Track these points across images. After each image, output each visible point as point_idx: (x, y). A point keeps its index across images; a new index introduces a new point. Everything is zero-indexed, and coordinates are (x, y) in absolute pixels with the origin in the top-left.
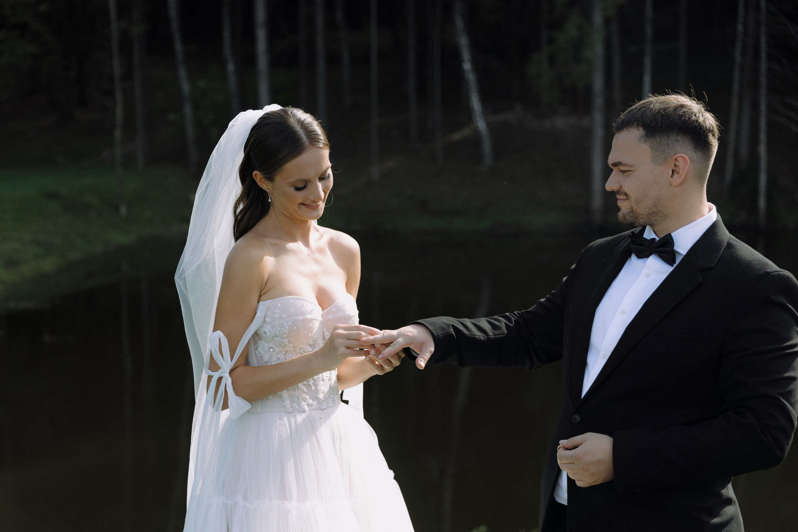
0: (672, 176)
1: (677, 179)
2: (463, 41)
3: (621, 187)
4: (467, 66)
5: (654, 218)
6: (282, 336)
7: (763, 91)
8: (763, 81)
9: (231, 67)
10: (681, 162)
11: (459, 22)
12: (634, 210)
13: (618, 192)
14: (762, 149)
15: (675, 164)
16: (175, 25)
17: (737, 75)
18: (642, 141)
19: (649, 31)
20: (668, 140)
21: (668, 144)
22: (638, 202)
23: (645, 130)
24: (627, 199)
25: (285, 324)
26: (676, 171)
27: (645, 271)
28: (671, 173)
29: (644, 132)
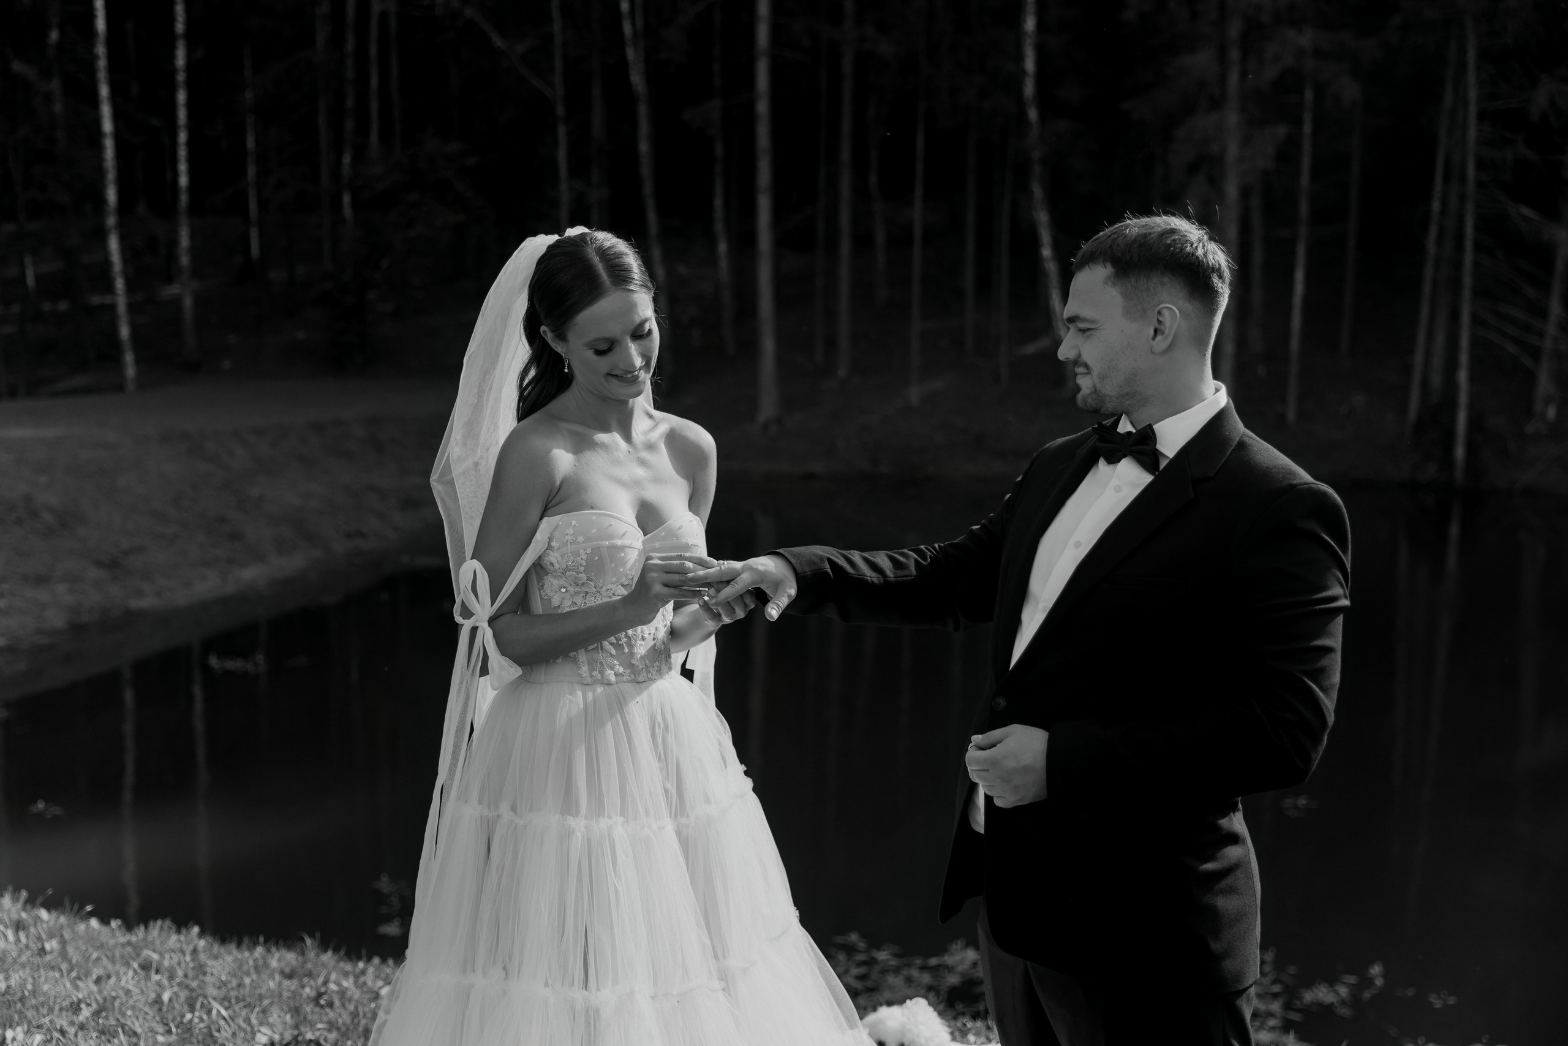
0: (1154, 338)
1: (1160, 343)
2: (1043, 218)
3: (1080, 355)
4: (1046, 252)
5: (1128, 402)
6: (578, 569)
7: (1466, 294)
8: (1467, 280)
9: (722, 247)
10: (1166, 317)
11: (1038, 192)
12: (1098, 389)
13: (1077, 362)
14: (1463, 376)
15: (1158, 320)
16: (648, 188)
17: (1429, 271)
18: (1109, 284)
19: (1304, 208)
20: (1148, 282)
21: (1148, 289)
22: (1102, 377)
23: (1114, 266)
24: (1088, 373)
25: (581, 551)
26: (1161, 330)
27: (1114, 482)
28: (1152, 332)
29: (1113, 270)
